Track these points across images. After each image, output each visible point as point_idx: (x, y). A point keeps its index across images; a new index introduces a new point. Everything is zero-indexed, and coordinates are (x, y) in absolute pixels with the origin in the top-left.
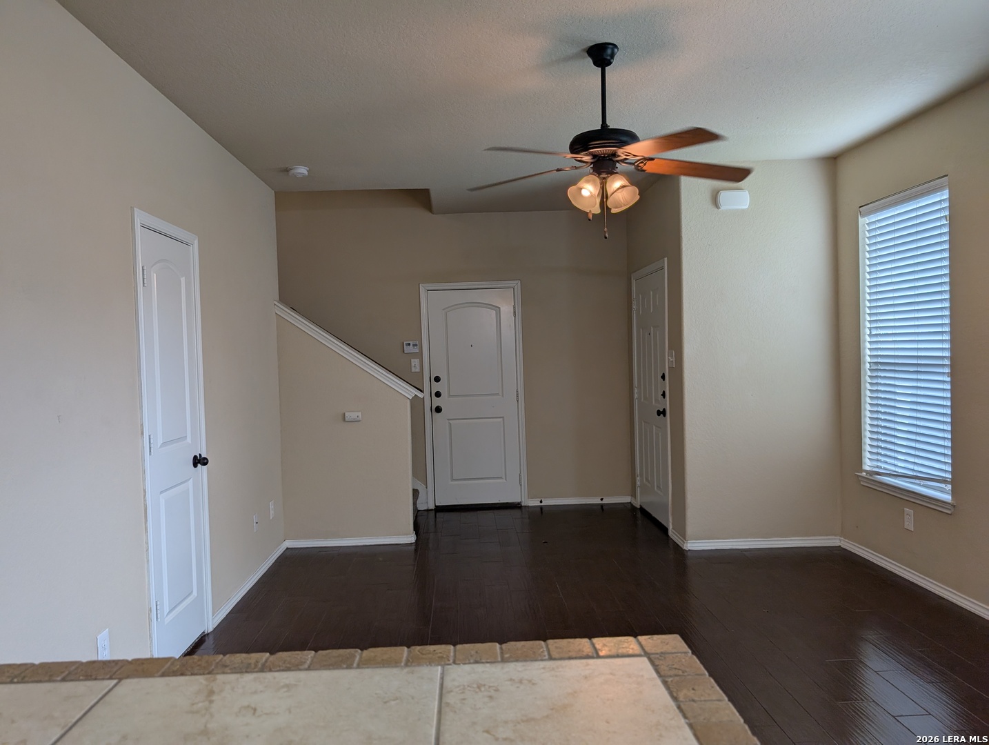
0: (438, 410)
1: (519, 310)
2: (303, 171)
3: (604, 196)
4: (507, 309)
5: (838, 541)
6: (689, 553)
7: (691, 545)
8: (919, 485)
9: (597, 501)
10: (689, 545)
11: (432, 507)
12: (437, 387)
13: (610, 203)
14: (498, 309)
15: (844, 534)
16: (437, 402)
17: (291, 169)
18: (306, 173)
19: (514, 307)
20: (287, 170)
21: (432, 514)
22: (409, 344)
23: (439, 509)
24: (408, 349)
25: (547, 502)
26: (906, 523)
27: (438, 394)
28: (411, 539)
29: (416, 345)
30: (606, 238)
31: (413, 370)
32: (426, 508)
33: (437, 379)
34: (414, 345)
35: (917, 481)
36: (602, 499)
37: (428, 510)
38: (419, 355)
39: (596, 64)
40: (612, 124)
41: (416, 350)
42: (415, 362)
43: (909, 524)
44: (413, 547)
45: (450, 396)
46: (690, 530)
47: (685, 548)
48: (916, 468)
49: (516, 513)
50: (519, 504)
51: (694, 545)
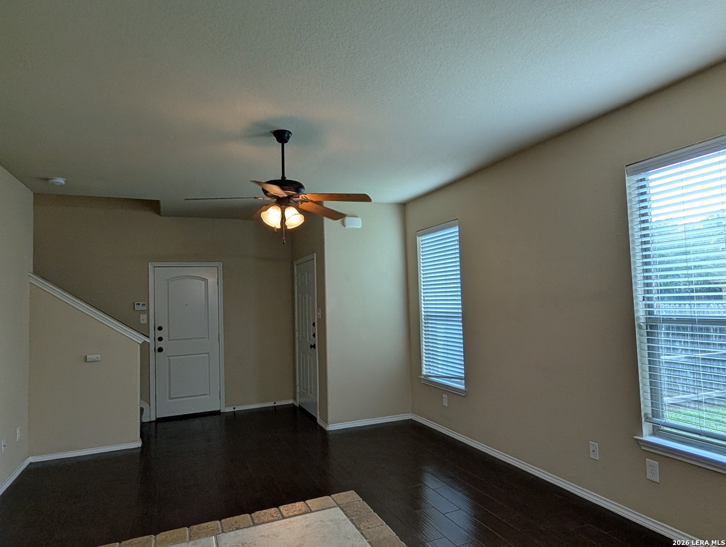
0: (160, 350)
1: (221, 282)
2: (61, 181)
3: (283, 219)
4: (212, 281)
5: (410, 416)
6: (330, 433)
7: (331, 427)
8: (449, 381)
9: (272, 404)
10: (330, 427)
11: (153, 419)
12: (159, 334)
13: (287, 223)
14: (206, 281)
15: (413, 412)
16: (160, 344)
17: (50, 179)
18: (64, 183)
19: (218, 279)
20: (47, 179)
21: (154, 424)
22: (139, 304)
23: (159, 420)
24: (137, 308)
25: (237, 409)
26: (444, 403)
27: (160, 339)
28: (139, 444)
29: (145, 305)
30: (284, 243)
31: (142, 322)
32: (148, 421)
33: (160, 328)
34: (143, 305)
35: (449, 379)
36: (275, 403)
37: (151, 422)
38: (147, 312)
39: (279, 140)
40: (288, 178)
41: (145, 308)
42: (143, 317)
43: (445, 404)
44: (140, 450)
45: (169, 340)
46: (330, 417)
47: (327, 430)
48: (448, 372)
49: (217, 417)
50: (219, 411)
51: (334, 427)
